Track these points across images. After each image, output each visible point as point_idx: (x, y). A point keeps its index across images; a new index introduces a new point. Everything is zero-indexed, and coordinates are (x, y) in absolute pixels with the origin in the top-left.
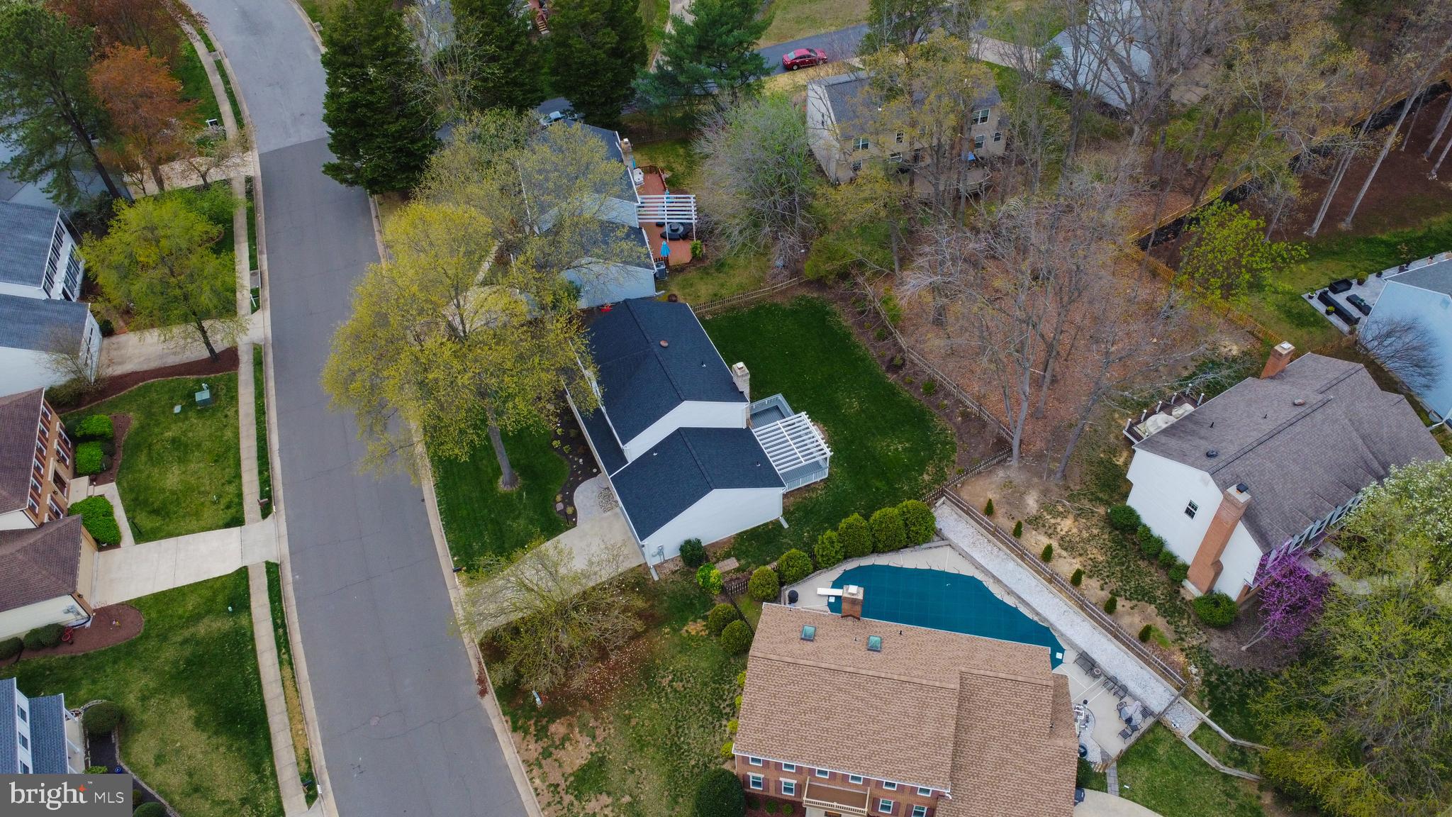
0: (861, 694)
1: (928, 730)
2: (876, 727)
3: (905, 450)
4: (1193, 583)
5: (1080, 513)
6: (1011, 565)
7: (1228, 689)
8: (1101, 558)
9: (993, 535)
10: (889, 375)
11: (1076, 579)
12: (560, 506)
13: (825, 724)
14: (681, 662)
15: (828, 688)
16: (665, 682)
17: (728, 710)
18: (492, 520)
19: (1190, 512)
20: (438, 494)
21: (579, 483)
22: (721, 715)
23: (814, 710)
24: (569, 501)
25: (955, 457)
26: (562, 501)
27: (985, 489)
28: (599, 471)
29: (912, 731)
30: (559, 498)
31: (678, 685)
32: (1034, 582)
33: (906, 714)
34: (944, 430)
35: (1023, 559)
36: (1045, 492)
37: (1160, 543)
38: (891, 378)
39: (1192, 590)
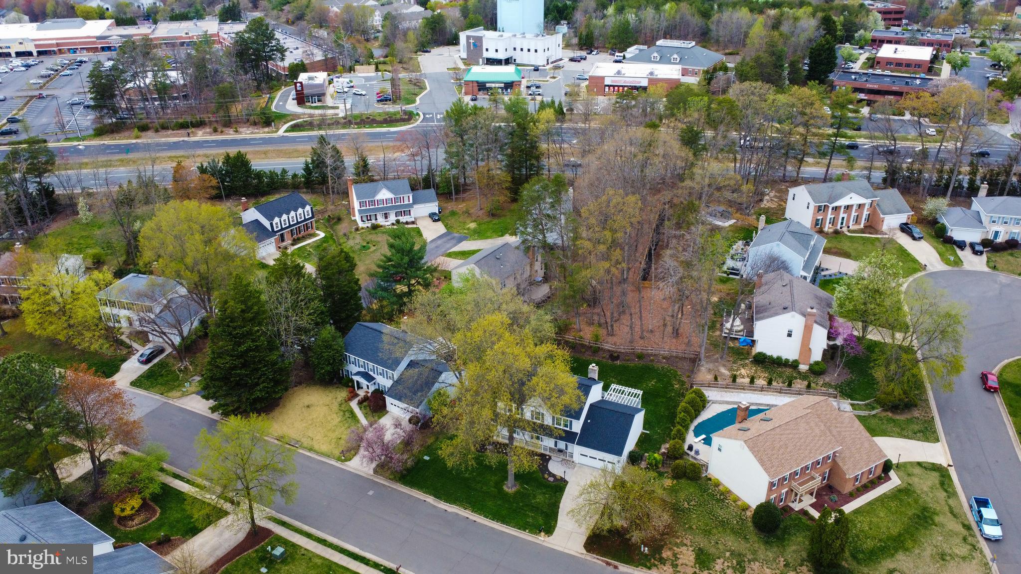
0: (788, 432)
1: (817, 431)
2: (803, 440)
3: (656, 382)
4: (804, 364)
5: (744, 366)
6: (742, 395)
7: (845, 390)
8: (766, 375)
9: (726, 388)
10: (616, 362)
11: (770, 383)
12: (551, 479)
13: (788, 450)
14: (682, 496)
15: (778, 437)
16: (686, 505)
17: (722, 497)
18: (523, 506)
19: (789, 335)
20: (480, 514)
21: (547, 466)
22: (723, 500)
23: (781, 447)
24: (554, 476)
25: (679, 373)
26: (550, 476)
27: (704, 374)
28: (550, 458)
29: (813, 434)
30: (546, 476)
31: (693, 503)
32: (756, 396)
33: (806, 430)
34: (663, 368)
35: (744, 389)
36: (724, 366)
37: (779, 358)
38: (618, 362)
39: (803, 368)
